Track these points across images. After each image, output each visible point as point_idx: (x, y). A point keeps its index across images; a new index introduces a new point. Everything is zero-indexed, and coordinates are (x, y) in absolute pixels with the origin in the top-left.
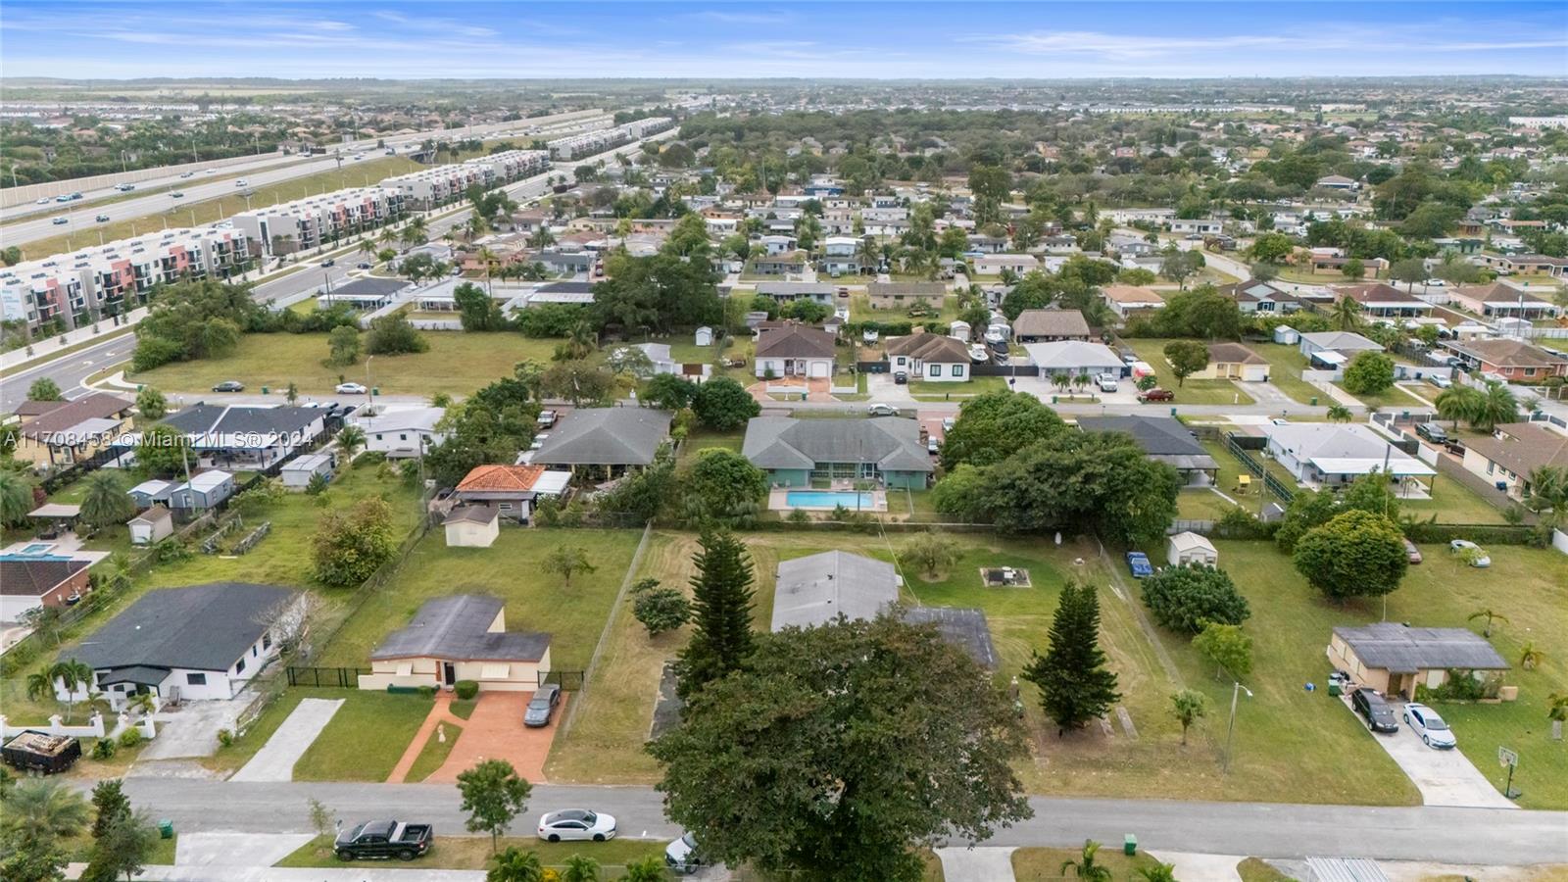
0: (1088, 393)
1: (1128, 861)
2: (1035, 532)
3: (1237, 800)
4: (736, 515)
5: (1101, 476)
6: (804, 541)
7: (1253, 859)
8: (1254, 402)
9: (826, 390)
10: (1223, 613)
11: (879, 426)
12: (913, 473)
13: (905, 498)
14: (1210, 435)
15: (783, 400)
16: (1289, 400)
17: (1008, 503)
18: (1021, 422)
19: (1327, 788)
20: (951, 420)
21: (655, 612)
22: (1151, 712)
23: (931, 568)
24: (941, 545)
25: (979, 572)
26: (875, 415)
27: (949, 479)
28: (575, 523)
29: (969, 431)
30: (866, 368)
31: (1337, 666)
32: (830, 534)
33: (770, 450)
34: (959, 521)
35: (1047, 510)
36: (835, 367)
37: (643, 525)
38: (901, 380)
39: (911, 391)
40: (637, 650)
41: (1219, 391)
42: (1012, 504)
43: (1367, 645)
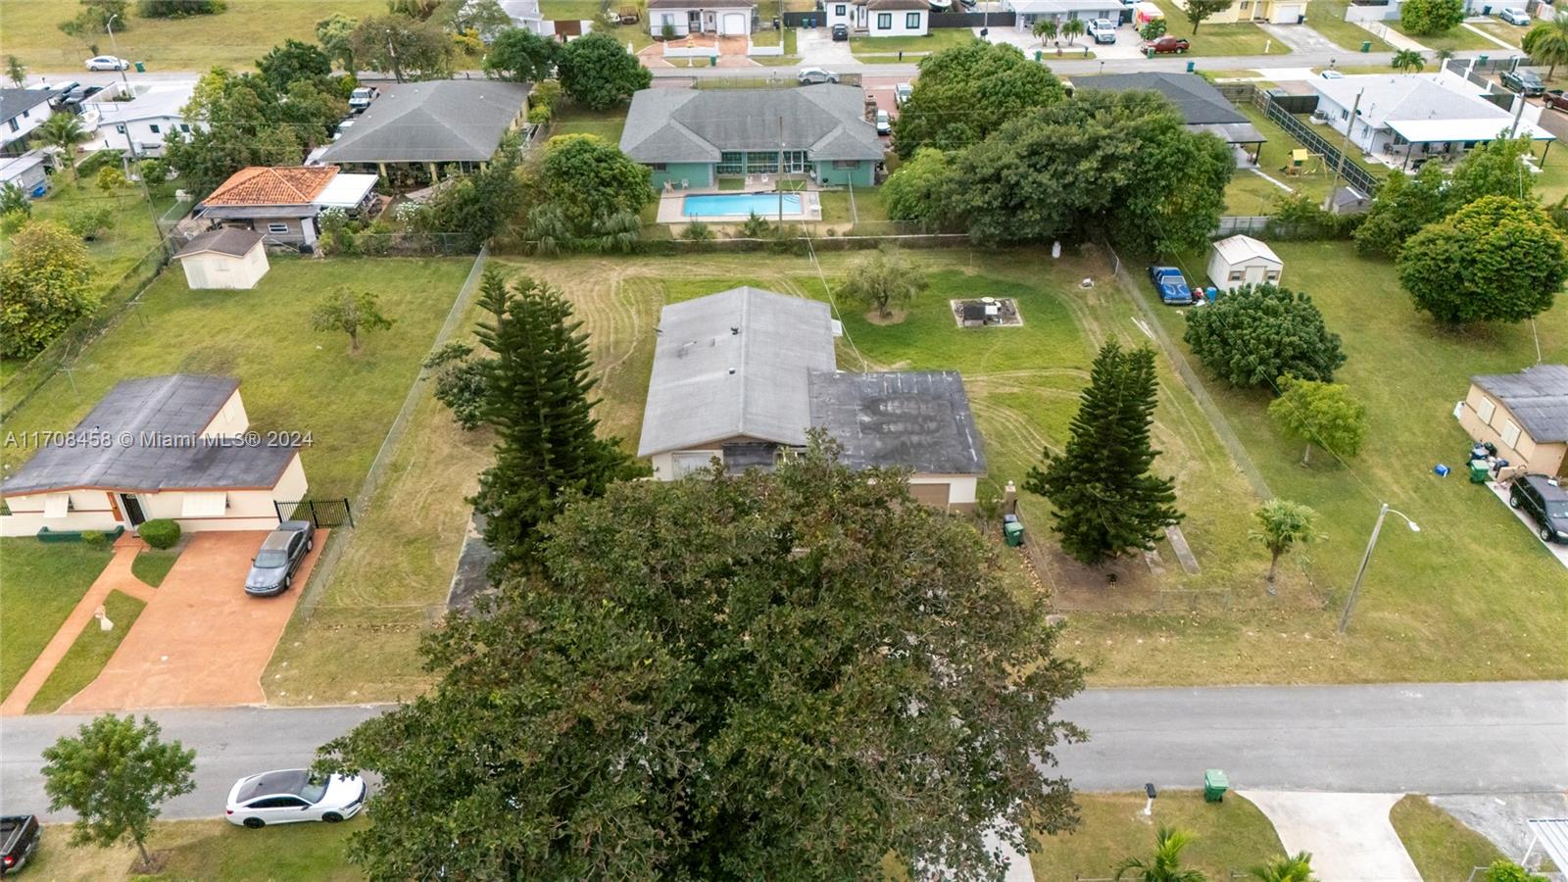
0: (1081, 46)
1: (1211, 814)
2: (1024, 242)
3: (1366, 681)
4: (608, 234)
5: (1126, 159)
6: (704, 269)
7: (1412, 799)
8: (1289, 50)
9: (743, 51)
10: (1310, 361)
11: (810, 98)
12: (856, 163)
13: (846, 200)
14: (1245, 95)
15: (685, 66)
16: (1333, 46)
17: (989, 203)
18: (1003, 85)
19: (1499, 648)
20: (907, 87)
21: (467, 395)
22: (1211, 523)
23: (882, 305)
24: (897, 273)
25: (948, 306)
26: (807, 83)
27: (906, 171)
28: (379, 250)
29: (933, 100)
30: (794, 21)
31: (1477, 437)
32: (742, 256)
33: (660, 136)
34: (918, 231)
35: (1045, 212)
36: (755, 21)
37: (474, 251)
38: (840, 36)
39: (853, 51)
40: (446, 450)
41: (1243, 38)
42: (996, 204)
43: (1530, 406)
